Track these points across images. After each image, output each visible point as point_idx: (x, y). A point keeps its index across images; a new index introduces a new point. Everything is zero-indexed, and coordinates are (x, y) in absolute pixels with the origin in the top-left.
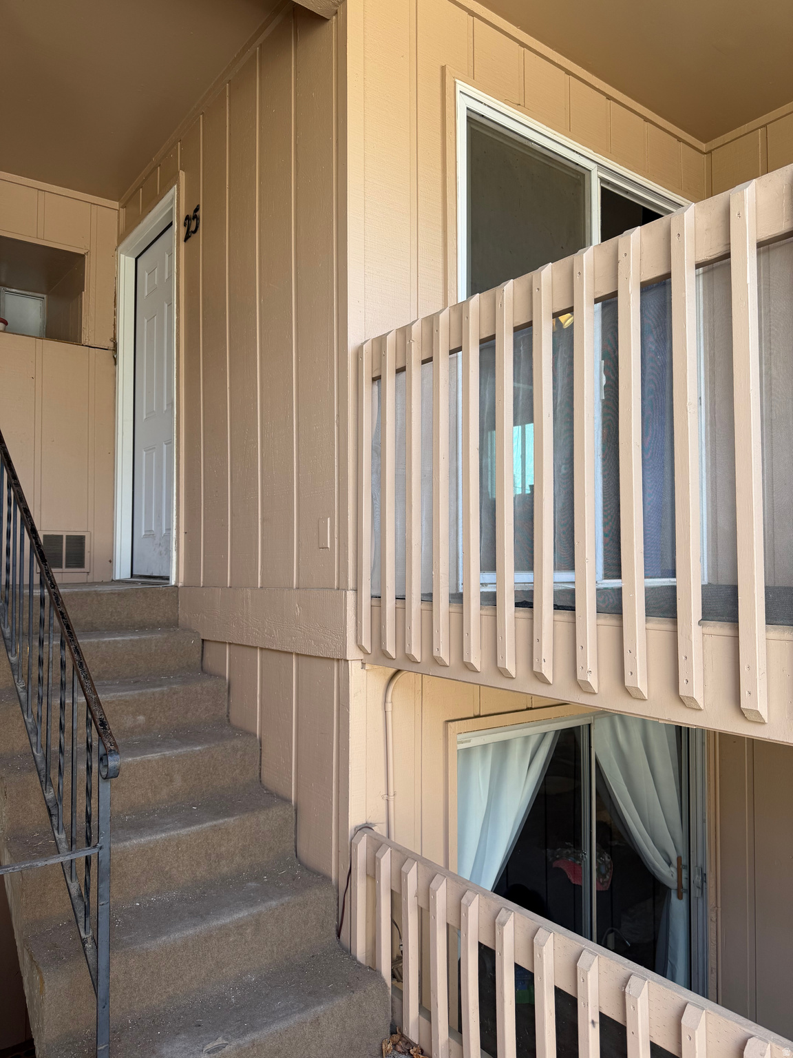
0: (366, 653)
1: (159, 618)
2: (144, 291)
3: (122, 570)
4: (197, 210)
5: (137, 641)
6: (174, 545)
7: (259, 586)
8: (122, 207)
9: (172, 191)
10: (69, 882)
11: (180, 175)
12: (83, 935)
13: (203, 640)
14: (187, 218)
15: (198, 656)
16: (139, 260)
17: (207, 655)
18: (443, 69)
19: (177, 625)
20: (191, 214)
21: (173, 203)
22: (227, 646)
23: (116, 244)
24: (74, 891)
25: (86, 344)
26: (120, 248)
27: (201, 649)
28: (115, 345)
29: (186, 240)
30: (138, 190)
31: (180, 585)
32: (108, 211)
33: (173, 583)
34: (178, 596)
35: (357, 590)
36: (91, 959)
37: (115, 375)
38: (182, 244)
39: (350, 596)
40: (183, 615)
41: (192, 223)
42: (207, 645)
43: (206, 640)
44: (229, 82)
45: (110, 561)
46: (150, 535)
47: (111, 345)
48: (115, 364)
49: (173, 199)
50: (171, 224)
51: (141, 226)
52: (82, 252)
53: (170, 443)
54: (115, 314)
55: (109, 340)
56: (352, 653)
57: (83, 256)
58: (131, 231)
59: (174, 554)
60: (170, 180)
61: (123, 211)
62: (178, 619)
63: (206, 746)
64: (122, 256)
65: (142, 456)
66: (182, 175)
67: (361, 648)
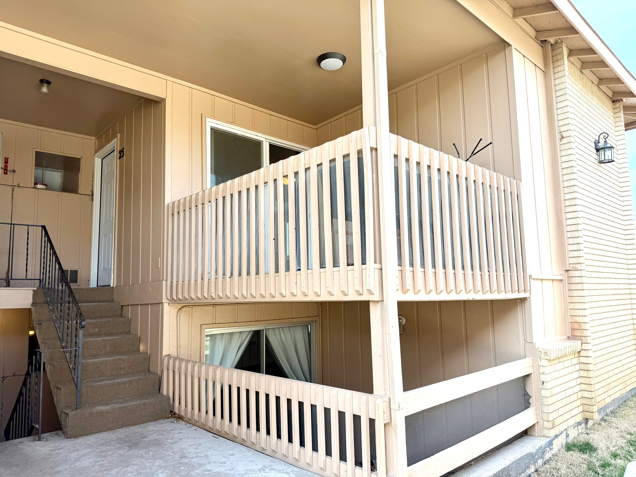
0: (169, 300)
1: (106, 299)
2: (105, 173)
3: (93, 284)
4: (123, 149)
5: (96, 305)
6: (112, 271)
7: (140, 283)
8: (97, 139)
9: (115, 140)
10: (69, 365)
11: (118, 135)
12: (73, 376)
13: (122, 306)
14: (120, 151)
15: (120, 312)
16: (103, 160)
17: (123, 311)
18: (202, 114)
19: (113, 302)
20: (121, 149)
21: (115, 144)
22: (130, 306)
23: (94, 154)
24: (71, 366)
25: (80, 193)
26: (95, 156)
27: (121, 309)
28: (93, 194)
29: (119, 159)
30: (103, 134)
31: (114, 286)
32: (91, 141)
33: (112, 286)
34: (113, 291)
35: (166, 280)
36: (76, 381)
37: (92, 205)
38: (118, 160)
39: (164, 282)
40: (115, 298)
41: (121, 152)
42: (123, 307)
43: (123, 305)
44: (134, 108)
45: (88, 281)
46: (105, 269)
47: (91, 193)
48: (92, 201)
49: (115, 143)
50: (114, 150)
51: (103, 149)
52: (79, 157)
53: (112, 233)
54: (93, 181)
55: (90, 191)
56: (164, 300)
57: (80, 159)
58: (100, 150)
59: (112, 275)
60: (114, 136)
61: (97, 141)
62: (113, 299)
63: (119, 337)
64: (96, 158)
65: (102, 238)
66: (119, 135)
67: (167, 298)
